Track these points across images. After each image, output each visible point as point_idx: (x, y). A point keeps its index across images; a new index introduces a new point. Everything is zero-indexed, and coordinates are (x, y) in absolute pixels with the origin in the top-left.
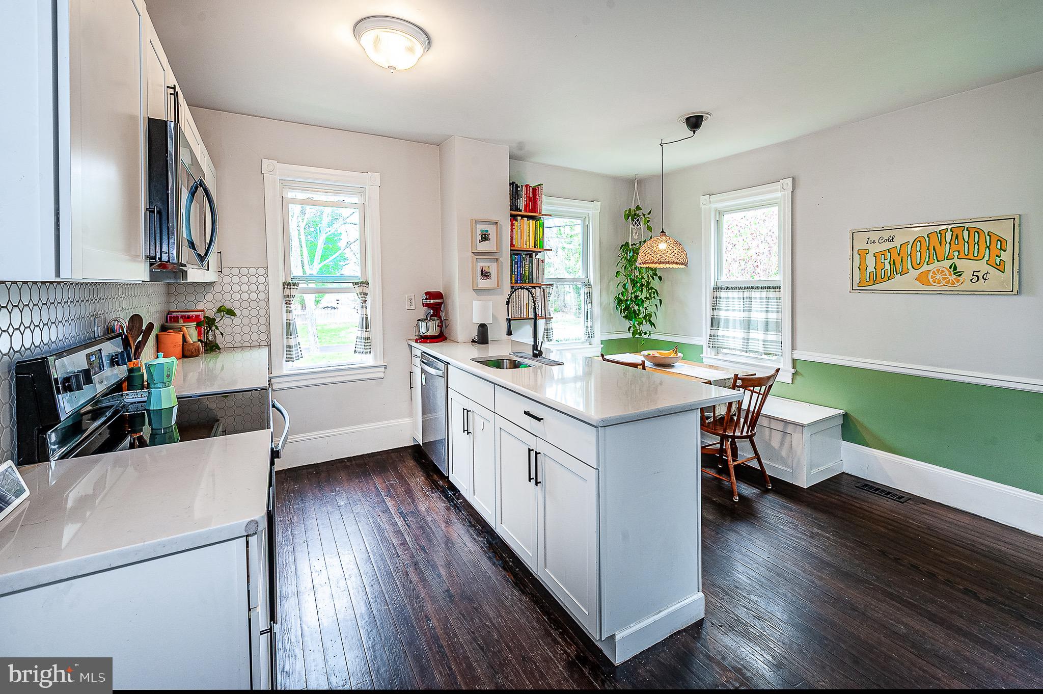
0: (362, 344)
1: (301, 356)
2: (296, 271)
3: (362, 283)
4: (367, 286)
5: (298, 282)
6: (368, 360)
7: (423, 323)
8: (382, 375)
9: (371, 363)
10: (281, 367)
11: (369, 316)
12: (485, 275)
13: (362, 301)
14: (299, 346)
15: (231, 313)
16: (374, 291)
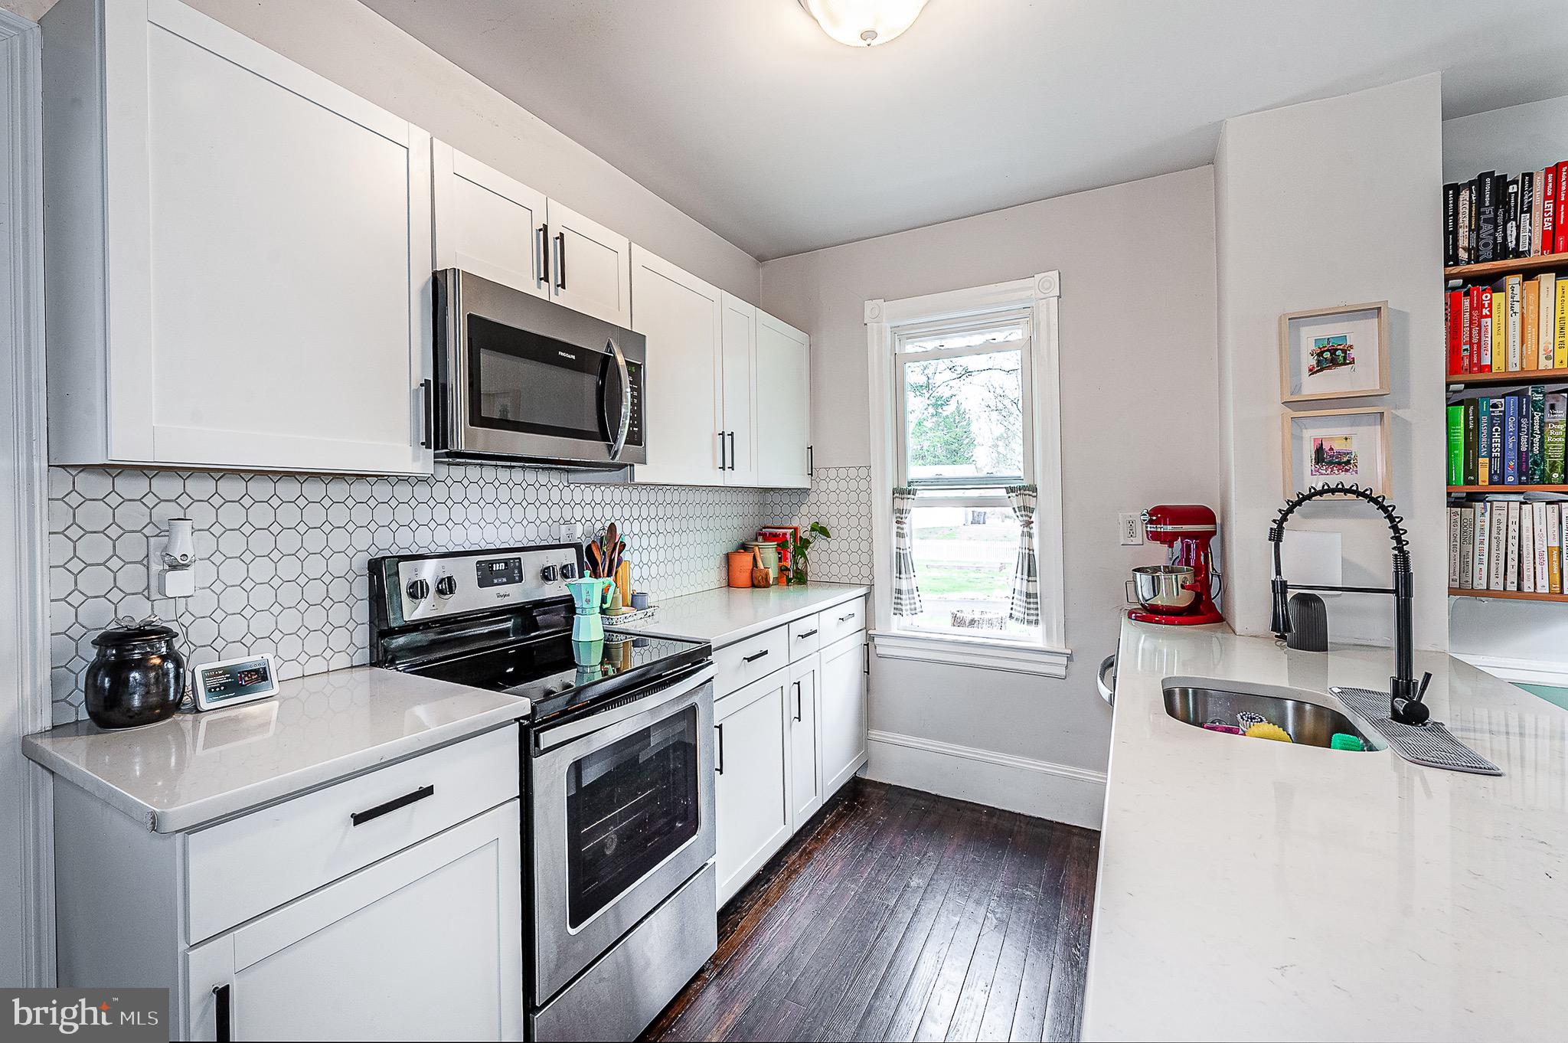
0: (1021, 603)
1: (920, 610)
2: (916, 471)
3: (1024, 488)
4: (1035, 494)
5: (916, 488)
6: (1035, 636)
7: (1144, 576)
8: (1062, 672)
9: (1040, 643)
10: (888, 622)
11: (1036, 553)
12: (1330, 463)
13: (1022, 523)
14: (916, 594)
15: (824, 532)
16: (1048, 502)
